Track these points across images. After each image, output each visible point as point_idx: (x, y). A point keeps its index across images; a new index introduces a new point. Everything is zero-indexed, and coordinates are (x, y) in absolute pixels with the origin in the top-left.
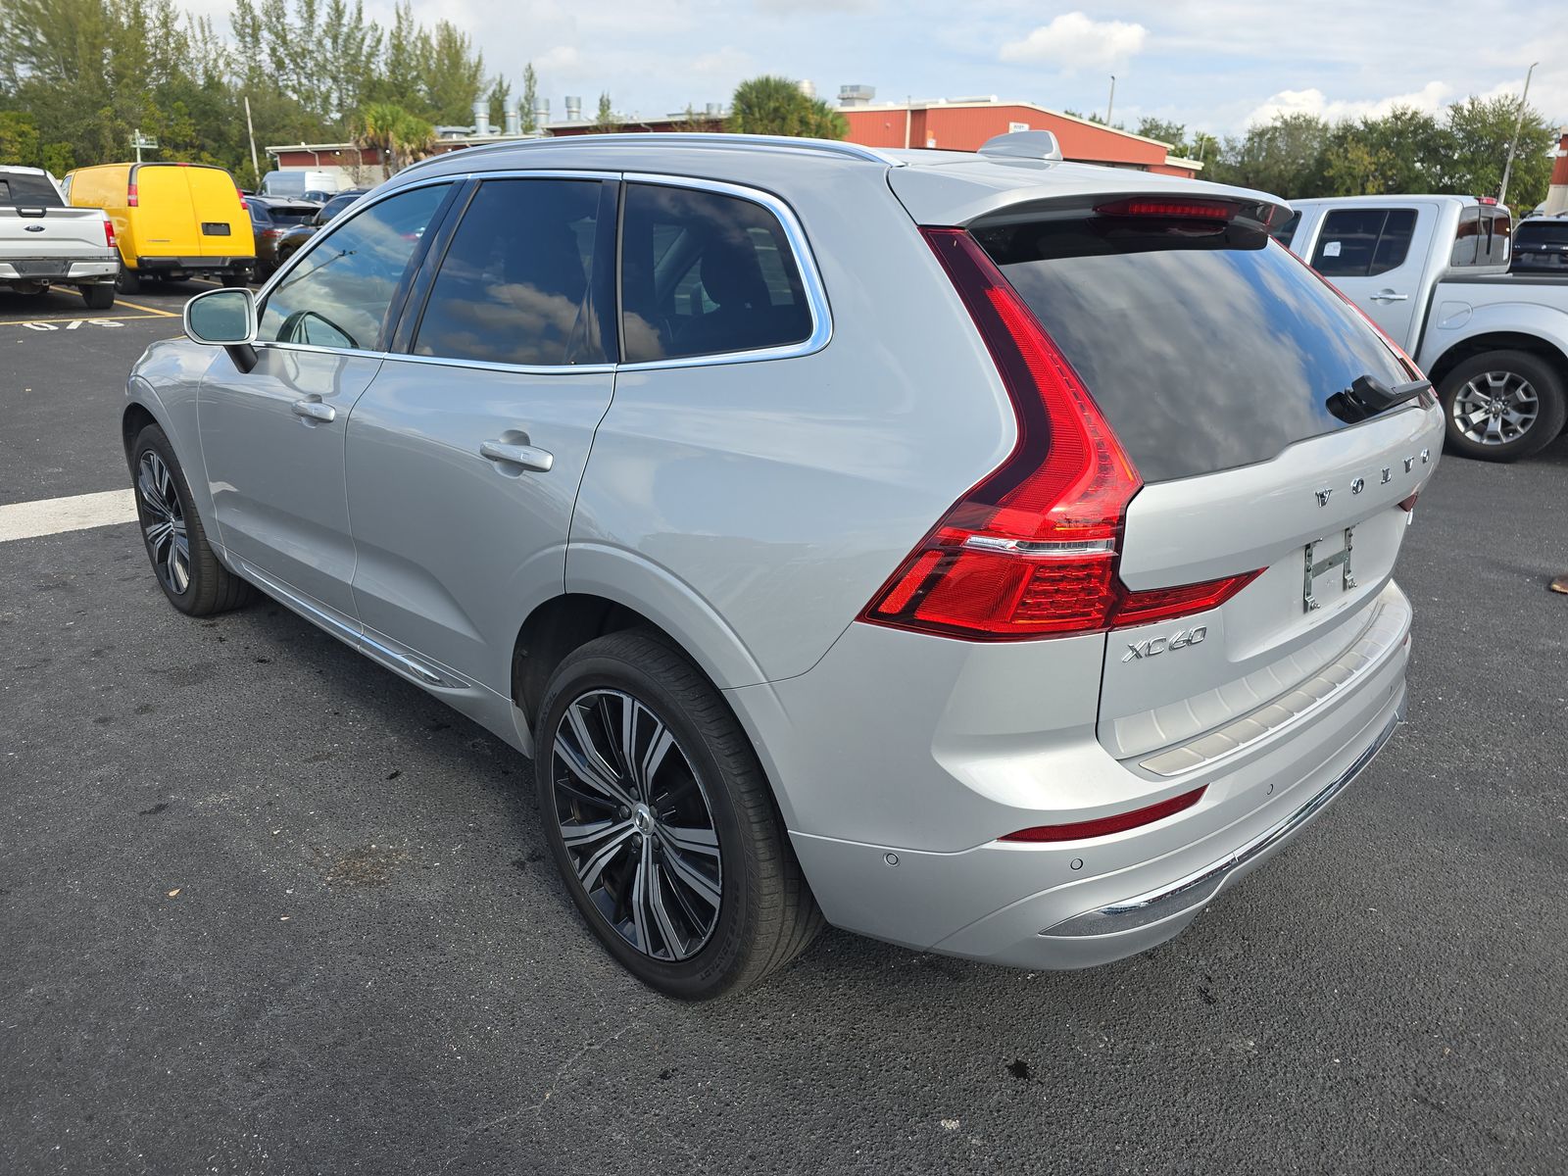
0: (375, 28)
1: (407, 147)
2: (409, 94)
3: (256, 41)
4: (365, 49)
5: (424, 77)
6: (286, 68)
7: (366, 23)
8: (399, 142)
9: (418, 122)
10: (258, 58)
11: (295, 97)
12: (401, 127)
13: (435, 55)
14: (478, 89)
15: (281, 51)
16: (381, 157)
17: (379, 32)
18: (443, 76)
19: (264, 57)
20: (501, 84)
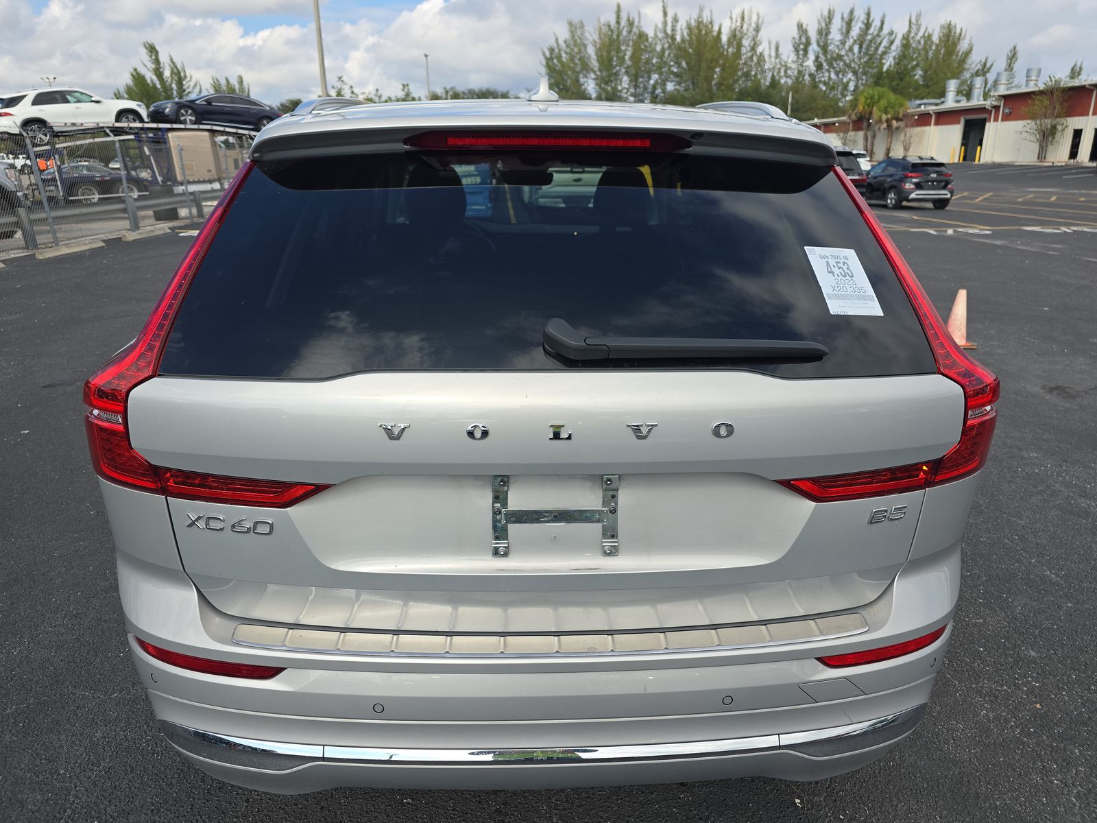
0: (891, 33)
1: (884, 117)
2: (907, 79)
3: (806, 51)
4: (881, 49)
5: (921, 65)
6: (822, 69)
7: (886, 31)
8: (879, 114)
9: (896, 99)
10: (805, 64)
11: (824, 88)
12: (883, 103)
13: (934, 48)
14: (964, 69)
15: (822, 58)
16: (865, 125)
17: (894, 36)
18: (938, 63)
19: (810, 63)
20: (985, 64)
